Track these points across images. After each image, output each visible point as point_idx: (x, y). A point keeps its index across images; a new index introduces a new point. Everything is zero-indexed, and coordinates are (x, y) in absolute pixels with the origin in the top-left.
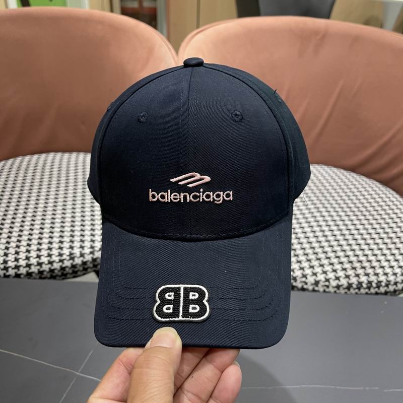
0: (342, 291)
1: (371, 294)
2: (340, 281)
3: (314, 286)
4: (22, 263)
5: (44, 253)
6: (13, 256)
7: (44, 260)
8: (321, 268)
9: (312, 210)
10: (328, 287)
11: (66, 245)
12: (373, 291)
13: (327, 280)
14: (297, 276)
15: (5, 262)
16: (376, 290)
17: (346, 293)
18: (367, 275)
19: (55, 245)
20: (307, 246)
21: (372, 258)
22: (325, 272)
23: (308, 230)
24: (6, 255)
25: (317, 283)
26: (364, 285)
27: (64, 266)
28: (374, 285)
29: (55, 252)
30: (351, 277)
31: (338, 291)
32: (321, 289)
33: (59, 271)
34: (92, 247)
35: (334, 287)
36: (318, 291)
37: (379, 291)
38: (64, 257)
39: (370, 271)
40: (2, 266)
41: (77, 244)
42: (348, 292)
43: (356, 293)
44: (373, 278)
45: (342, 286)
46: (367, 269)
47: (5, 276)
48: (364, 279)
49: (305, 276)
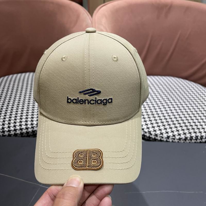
0: (182, 141)
1: (198, 143)
2: (180, 136)
3: (167, 139)
4: (12, 129)
5: (23, 123)
6: (7, 125)
7: (24, 127)
8: (170, 129)
9: (165, 100)
10: (174, 139)
11: (35, 119)
12: (198, 141)
13: (174, 136)
14: (158, 134)
15: (3, 128)
16: (200, 140)
17: (184, 142)
18: (195, 132)
19: (29, 119)
20: (163, 118)
21: (198, 124)
22: (173, 132)
23: (163, 109)
24: (3, 125)
25: (168, 137)
26: (194, 138)
27: (34, 130)
28: (199, 138)
29: (29, 123)
30: (187, 134)
31: (180, 141)
32: (171, 141)
33: (31, 133)
35: (177, 139)
36: (169, 141)
37: (202, 141)
38: (34, 125)
39: (197, 131)
40: (1, 131)
42: (185, 142)
43: (190, 142)
44: (198, 134)
45: (182, 138)
46: (195, 129)
47: (3, 136)
48: (193, 135)
49: (162, 134)
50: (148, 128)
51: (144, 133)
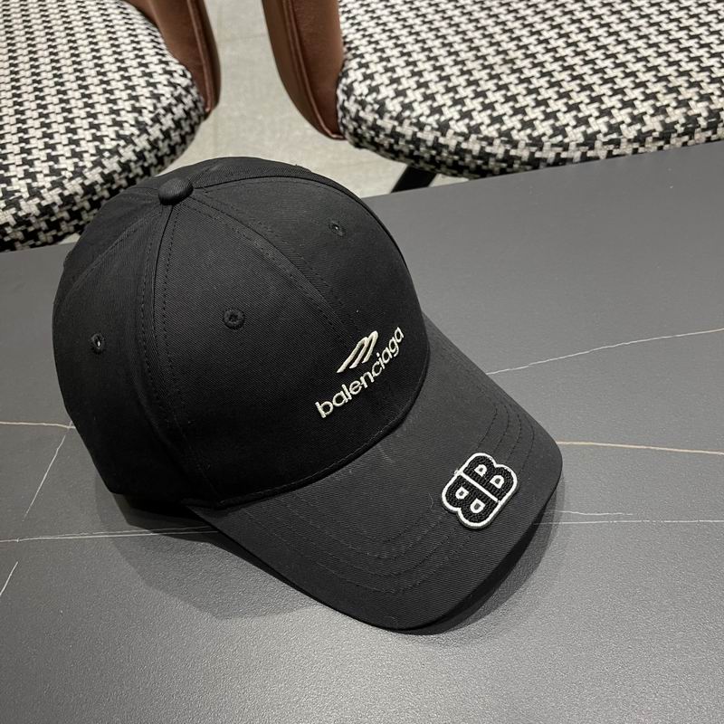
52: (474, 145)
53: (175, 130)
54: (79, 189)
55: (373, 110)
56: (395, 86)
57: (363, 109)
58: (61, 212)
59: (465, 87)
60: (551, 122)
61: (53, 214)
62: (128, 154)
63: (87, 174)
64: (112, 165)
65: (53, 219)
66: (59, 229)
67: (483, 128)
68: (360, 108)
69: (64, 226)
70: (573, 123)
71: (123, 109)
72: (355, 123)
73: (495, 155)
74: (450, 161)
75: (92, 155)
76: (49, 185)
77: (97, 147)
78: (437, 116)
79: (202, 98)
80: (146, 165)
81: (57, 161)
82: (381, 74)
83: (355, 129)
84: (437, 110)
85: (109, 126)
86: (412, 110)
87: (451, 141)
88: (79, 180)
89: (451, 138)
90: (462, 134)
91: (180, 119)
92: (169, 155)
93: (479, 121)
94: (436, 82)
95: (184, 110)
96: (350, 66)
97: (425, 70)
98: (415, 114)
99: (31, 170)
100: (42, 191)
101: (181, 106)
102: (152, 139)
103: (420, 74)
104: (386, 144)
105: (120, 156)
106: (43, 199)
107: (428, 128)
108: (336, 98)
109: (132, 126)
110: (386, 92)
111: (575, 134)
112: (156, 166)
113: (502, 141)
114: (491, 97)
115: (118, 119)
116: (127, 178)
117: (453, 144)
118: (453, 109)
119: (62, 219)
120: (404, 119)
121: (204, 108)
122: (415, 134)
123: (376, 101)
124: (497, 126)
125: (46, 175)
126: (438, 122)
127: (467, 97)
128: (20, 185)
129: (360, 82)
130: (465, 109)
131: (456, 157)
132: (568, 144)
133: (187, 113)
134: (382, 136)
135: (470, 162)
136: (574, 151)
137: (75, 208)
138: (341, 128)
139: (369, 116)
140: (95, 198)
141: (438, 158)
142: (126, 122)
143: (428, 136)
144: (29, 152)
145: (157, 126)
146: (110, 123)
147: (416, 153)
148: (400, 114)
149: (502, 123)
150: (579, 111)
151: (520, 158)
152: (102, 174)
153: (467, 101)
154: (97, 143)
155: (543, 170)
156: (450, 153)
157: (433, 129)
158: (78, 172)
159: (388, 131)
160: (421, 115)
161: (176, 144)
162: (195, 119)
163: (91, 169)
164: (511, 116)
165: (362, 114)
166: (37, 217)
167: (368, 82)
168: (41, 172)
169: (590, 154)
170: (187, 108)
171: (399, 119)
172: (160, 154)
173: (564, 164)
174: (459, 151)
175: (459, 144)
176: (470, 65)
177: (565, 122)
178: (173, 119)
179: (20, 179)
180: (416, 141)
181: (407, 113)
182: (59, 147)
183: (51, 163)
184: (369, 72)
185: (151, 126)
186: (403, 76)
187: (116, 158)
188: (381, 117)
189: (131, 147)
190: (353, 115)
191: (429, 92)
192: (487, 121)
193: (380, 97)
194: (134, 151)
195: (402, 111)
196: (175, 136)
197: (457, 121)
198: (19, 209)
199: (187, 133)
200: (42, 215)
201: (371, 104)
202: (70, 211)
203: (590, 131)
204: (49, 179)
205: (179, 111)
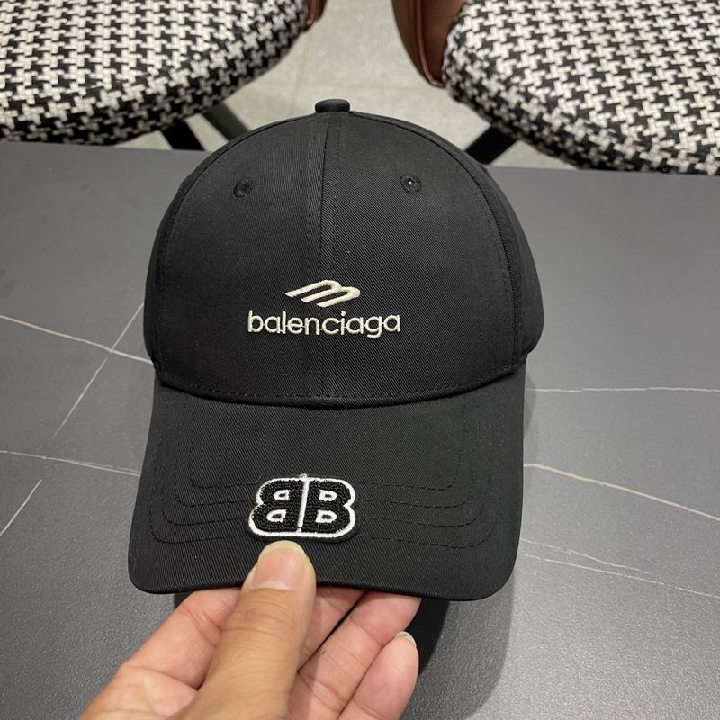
3: (694, 160)
5: (24, 77)
11: (76, 59)
14: (654, 136)
19: (50, 60)
20: (684, 60)
23: (689, 21)
25: (702, 152)
27: (75, 110)
29: (50, 76)
33: (66, 124)
34: (140, 66)
36: (704, 173)
38: (74, 88)
41: (103, 58)
49: (673, 135)
50: (610, 108)
51: (590, 131)
52: (578, 131)
53: (272, 41)
54: (162, 90)
55: (482, 68)
56: (510, 46)
57: (472, 63)
58: (140, 110)
59: (585, 63)
60: (667, 123)
61: (131, 111)
62: (219, 60)
63: (174, 74)
64: (200, 69)
65: (132, 116)
66: (135, 127)
67: (592, 114)
68: (468, 61)
69: (141, 125)
70: (690, 129)
71: (222, 9)
72: (459, 77)
73: (597, 146)
74: (549, 141)
75: (182, 55)
76: (133, 80)
77: (188, 47)
78: (547, 90)
79: (306, 10)
80: (235, 74)
81: (145, 55)
82: (500, 28)
83: (458, 83)
84: (548, 84)
85: (205, 26)
86: (523, 77)
87: (555, 120)
88: (164, 80)
89: (557, 118)
90: (569, 116)
91: (279, 31)
92: (259, 67)
93: (591, 106)
94: (555, 51)
95: (285, 21)
96: (468, 12)
97: (546, 34)
98: (524, 83)
99: (118, 60)
100: (125, 85)
101: (282, 16)
102: (246, 48)
103: (540, 37)
104: (487, 106)
105: (210, 60)
106: (124, 93)
107: (535, 101)
108: (446, 44)
109: (228, 29)
110: (501, 50)
111: (688, 142)
112: (245, 77)
113: (609, 133)
114: (611, 81)
115: (216, 20)
116: (213, 86)
117: (557, 123)
118: (566, 86)
119: (140, 118)
120: (512, 85)
121: (306, 20)
122: (519, 104)
123: (487, 58)
124: (608, 115)
125: (132, 68)
126: (547, 96)
127: (583, 75)
128: (104, 74)
129: (475, 33)
130: (579, 89)
131: (557, 139)
132: (678, 152)
133: (288, 24)
134: (484, 97)
135: (570, 147)
136: (682, 160)
137: (155, 109)
138: (444, 77)
139: (476, 72)
140: (178, 101)
141: (538, 135)
142: (223, 24)
143: (533, 109)
144: (118, 38)
145: (254, 35)
146: (206, 22)
147: (516, 124)
148: (509, 79)
149: (614, 113)
150: (699, 117)
151: (623, 155)
152: (189, 78)
153: (583, 80)
154: (189, 43)
155: (644, 175)
156: (552, 133)
157: (540, 103)
158: (165, 72)
159: (492, 94)
160: (531, 85)
161: (271, 57)
162: (295, 32)
163: (178, 70)
164: (626, 107)
165: (469, 69)
166: (116, 112)
167: (483, 35)
168: (127, 64)
169: (699, 166)
170: (288, 19)
171: (507, 84)
172: (252, 65)
173: (668, 172)
174: (562, 133)
175: (563, 125)
176: (596, 39)
177: (681, 127)
178: (272, 30)
179: (105, 67)
180: (519, 112)
181: (516, 79)
182: (150, 39)
183: (139, 56)
184: (487, 23)
185: (248, 34)
186: (522, 37)
187: (206, 63)
188: (489, 77)
189: (223, 53)
190: (460, 67)
191: (545, 61)
192: (599, 107)
193: (492, 55)
194: (226, 58)
195: (513, 76)
196: (271, 48)
197: (568, 100)
198: (99, 99)
199: (284, 47)
200: (121, 109)
201: (481, 61)
202: (149, 111)
203: (705, 142)
204: (135, 73)
205: (279, 21)
